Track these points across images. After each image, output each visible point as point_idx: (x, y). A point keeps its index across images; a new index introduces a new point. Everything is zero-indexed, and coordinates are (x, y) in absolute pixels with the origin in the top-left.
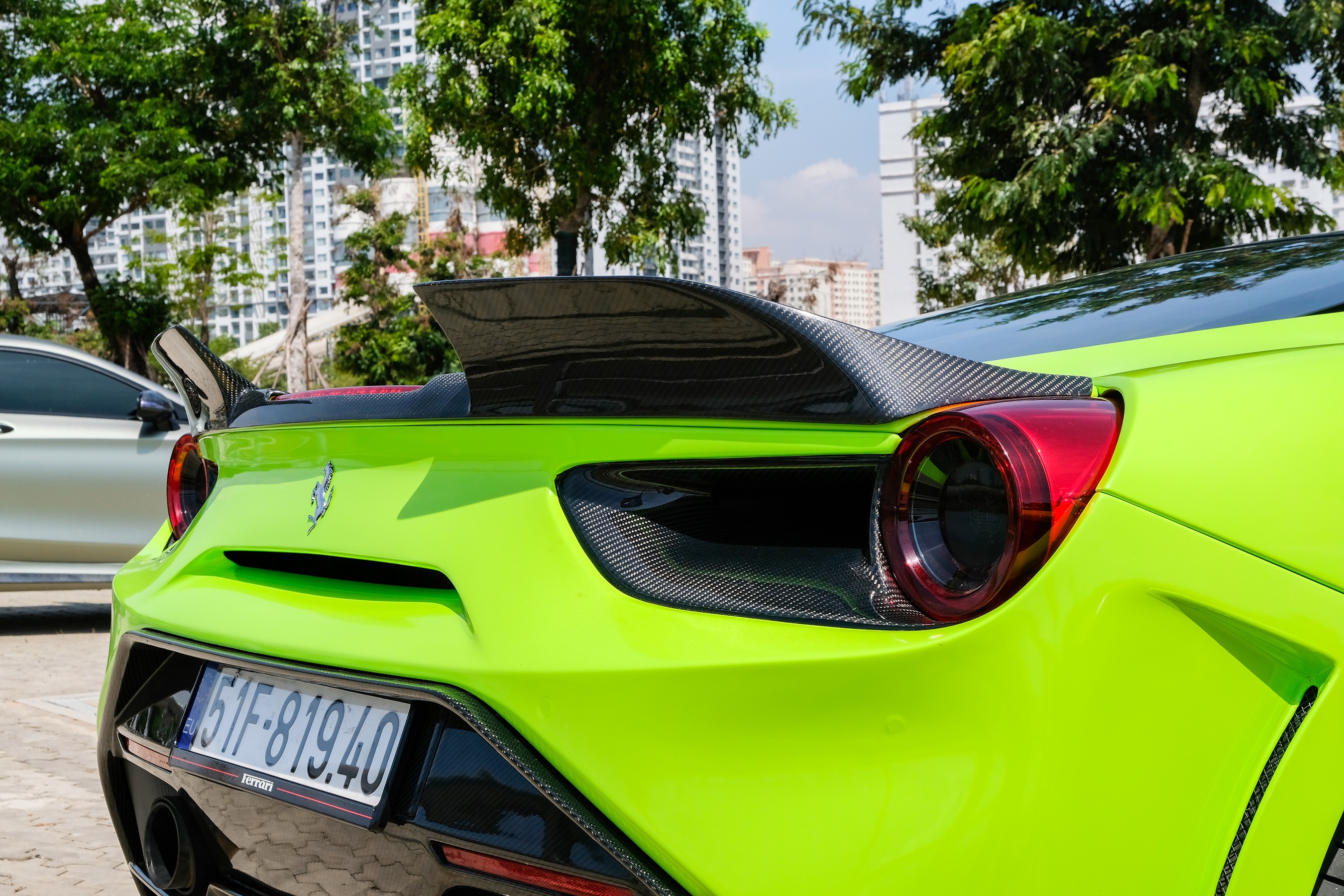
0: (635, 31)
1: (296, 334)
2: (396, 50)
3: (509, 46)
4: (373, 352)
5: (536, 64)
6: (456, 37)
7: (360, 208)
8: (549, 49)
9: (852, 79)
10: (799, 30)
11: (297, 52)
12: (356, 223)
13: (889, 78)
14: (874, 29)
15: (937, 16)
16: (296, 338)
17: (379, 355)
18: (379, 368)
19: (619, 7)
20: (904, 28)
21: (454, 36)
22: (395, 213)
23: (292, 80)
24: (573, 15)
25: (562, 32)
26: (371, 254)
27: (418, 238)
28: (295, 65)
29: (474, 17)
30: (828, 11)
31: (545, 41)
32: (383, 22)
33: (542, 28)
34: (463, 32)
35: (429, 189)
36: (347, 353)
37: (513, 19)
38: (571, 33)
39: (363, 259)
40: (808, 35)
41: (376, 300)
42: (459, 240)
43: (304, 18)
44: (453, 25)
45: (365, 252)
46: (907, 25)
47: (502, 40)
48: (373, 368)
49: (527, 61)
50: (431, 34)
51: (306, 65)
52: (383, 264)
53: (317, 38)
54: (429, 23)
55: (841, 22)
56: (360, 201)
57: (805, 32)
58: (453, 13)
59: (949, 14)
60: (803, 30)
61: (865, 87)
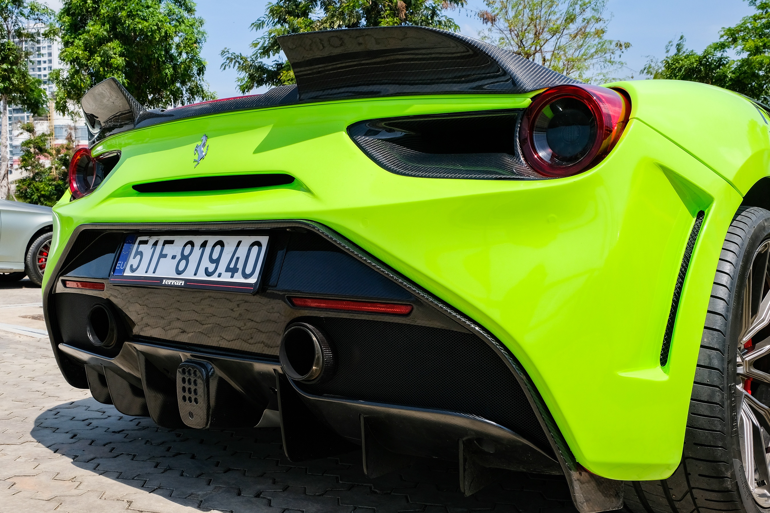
0: (154, 61)
1: (3, 179)
2: (40, 69)
3: (100, 63)
4: (33, 190)
5: (112, 72)
6: (77, 58)
7: (28, 131)
8: (117, 65)
9: (241, 84)
10: (222, 64)
11: (5, 61)
12: (26, 136)
13: (256, 85)
14: (251, 65)
15: (275, 62)
16: (4, 180)
17: (35, 191)
18: (35, 197)
19: (147, 51)
20: (263, 66)
21: (76, 57)
22: (43, 133)
23: (3, 73)
24: (127, 52)
25: (123, 58)
26: (32, 150)
27: (49, 146)
28: (5, 66)
29: (86, 50)
30: (233, 57)
31: (116, 61)
32: (34, 57)
33: (115, 56)
34: (81, 56)
35: (54, 126)
36: (21, 190)
37: (102, 51)
38: (127, 59)
39: (28, 151)
40: (226, 66)
41: (34, 169)
42: (71, 145)
43: (9, 47)
44: (76, 53)
45: (29, 149)
46: (264, 65)
47: (97, 61)
48: (33, 197)
49: (108, 70)
50: (66, 55)
51: (9, 67)
52: (37, 154)
53: (14, 56)
54: (66, 51)
55: (238, 62)
56: (27, 128)
57: (224, 65)
58: (76, 48)
59: (280, 62)
60: (223, 64)
61: (247, 88)
